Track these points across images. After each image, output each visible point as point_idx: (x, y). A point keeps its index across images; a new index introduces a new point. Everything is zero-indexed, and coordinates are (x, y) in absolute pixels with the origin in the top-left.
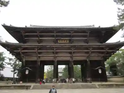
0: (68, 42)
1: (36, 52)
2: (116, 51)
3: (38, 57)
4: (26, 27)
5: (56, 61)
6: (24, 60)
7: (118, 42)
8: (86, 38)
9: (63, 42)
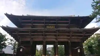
1: (29, 34)
2: (92, 35)
3: (31, 38)
4: (23, 15)
5: (45, 42)
6: (20, 41)
7: (93, 28)
8: (68, 25)
9: (50, 27)
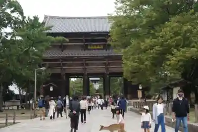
0: (102, 47)
1: (60, 64)
3: (62, 70)
5: (86, 74)
9: (95, 48)
